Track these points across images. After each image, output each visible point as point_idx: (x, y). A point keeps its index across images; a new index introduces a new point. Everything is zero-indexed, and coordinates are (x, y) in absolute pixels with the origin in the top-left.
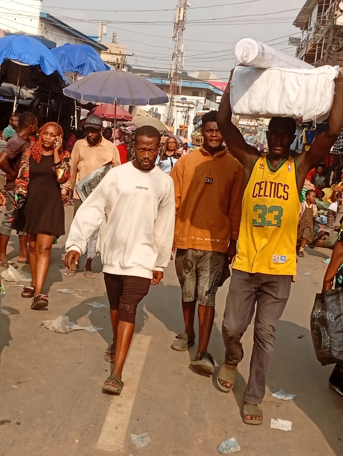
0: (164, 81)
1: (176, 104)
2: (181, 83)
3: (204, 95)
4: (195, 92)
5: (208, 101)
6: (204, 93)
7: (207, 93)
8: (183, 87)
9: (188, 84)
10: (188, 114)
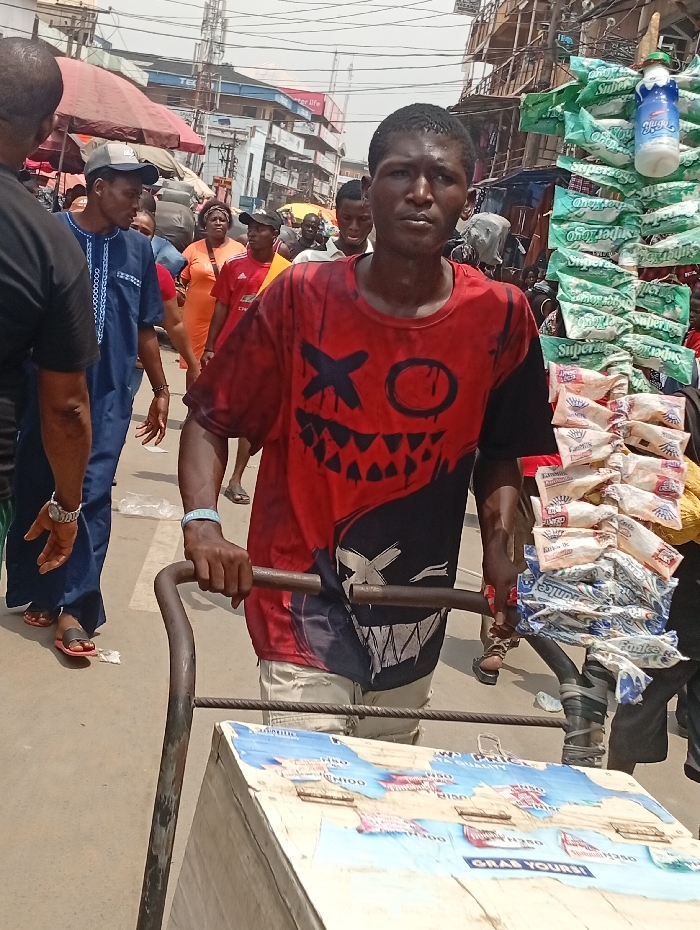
0: (183, 79)
2: (219, 87)
3: (267, 117)
4: (250, 109)
5: (275, 129)
6: (269, 110)
7: (275, 112)
8: (223, 96)
9: (233, 91)
10: (233, 153)
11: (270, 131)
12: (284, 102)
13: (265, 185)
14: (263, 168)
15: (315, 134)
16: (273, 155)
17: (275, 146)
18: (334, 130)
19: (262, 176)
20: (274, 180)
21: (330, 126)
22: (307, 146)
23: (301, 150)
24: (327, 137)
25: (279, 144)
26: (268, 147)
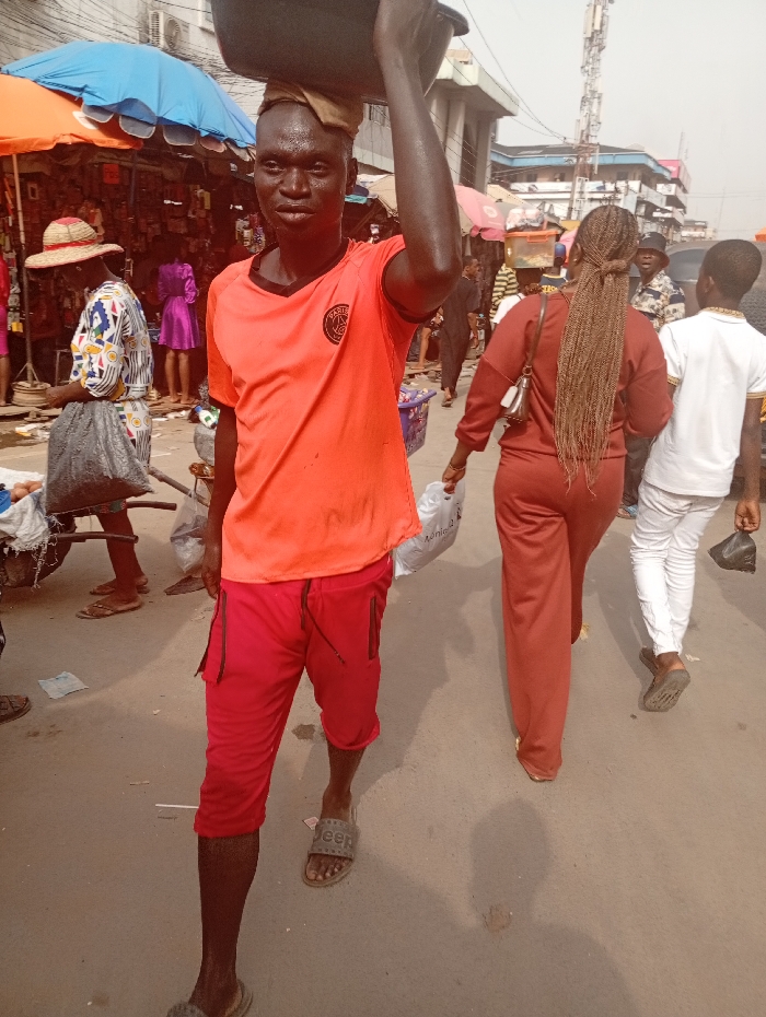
1: (588, 196)
2: (596, 160)
3: (637, 176)
4: (621, 172)
5: (644, 188)
6: (638, 174)
7: (643, 175)
8: (600, 167)
9: (609, 160)
11: (640, 191)
12: (651, 164)
15: (672, 193)
17: (644, 202)
18: (685, 191)
21: (683, 188)
22: (668, 204)
23: (663, 206)
24: (682, 197)
26: (640, 202)
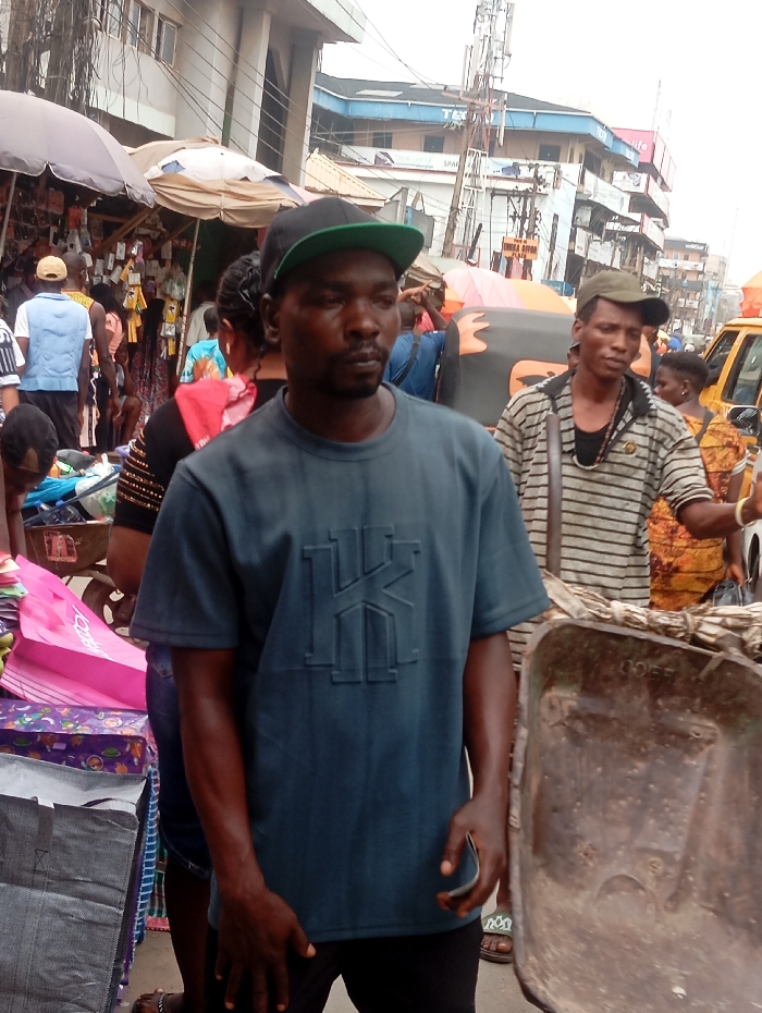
0: (447, 111)
2: (502, 121)
3: (576, 157)
4: (550, 146)
5: (589, 176)
6: (579, 150)
7: (587, 153)
8: (511, 134)
9: (524, 123)
10: (532, 205)
11: (581, 182)
12: (602, 136)
13: (575, 264)
14: (573, 238)
15: (641, 189)
16: (586, 216)
17: (590, 203)
18: (663, 187)
19: (571, 252)
20: (589, 258)
21: (659, 180)
22: (633, 208)
23: (624, 212)
25: (596, 200)
26: (580, 203)
